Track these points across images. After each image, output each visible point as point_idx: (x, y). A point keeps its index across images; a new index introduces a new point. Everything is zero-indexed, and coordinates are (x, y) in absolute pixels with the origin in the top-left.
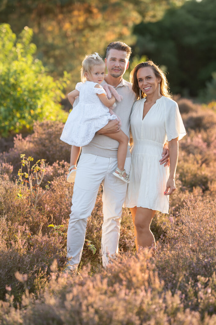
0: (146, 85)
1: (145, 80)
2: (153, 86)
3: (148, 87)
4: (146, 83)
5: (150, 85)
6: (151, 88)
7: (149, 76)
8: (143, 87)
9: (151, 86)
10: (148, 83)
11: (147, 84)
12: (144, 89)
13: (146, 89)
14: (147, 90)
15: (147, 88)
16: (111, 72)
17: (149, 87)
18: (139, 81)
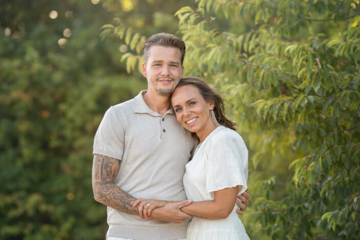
0: (188, 116)
1: (186, 107)
2: (201, 116)
3: (192, 119)
4: (189, 112)
5: (196, 115)
6: (198, 118)
8: (185, 119)
9: (198, 117)
10: (192, 112)
11: (190, 114)
12: (186, 123)
13: (189, 122)
14: (192, 124)
15: (191, 121)
16: (156, 85)
17: (195, 119)
18: (177, 111)
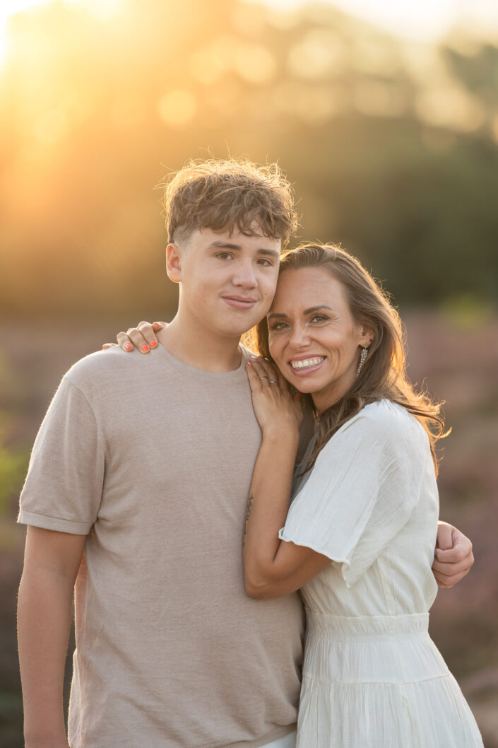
0: (301, 349)
1: (303, 324)
2: (335, 356)
3: (309, 357)
4: (304, 338)
5: (321, 352)
7: (323, 311)
8: (288, 355)
9: (325, 357)
10: (312, 340)
11: (307, 343)
12: (290, 363)
13: (300, 364)
14: (300, 373)
15: (306, 363)
17: (316, 361)
18: (274, 327)
